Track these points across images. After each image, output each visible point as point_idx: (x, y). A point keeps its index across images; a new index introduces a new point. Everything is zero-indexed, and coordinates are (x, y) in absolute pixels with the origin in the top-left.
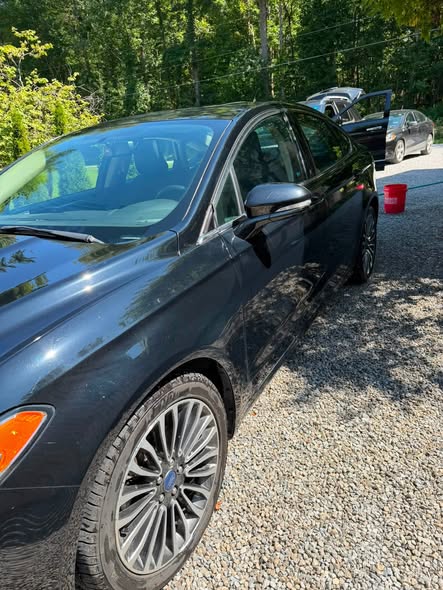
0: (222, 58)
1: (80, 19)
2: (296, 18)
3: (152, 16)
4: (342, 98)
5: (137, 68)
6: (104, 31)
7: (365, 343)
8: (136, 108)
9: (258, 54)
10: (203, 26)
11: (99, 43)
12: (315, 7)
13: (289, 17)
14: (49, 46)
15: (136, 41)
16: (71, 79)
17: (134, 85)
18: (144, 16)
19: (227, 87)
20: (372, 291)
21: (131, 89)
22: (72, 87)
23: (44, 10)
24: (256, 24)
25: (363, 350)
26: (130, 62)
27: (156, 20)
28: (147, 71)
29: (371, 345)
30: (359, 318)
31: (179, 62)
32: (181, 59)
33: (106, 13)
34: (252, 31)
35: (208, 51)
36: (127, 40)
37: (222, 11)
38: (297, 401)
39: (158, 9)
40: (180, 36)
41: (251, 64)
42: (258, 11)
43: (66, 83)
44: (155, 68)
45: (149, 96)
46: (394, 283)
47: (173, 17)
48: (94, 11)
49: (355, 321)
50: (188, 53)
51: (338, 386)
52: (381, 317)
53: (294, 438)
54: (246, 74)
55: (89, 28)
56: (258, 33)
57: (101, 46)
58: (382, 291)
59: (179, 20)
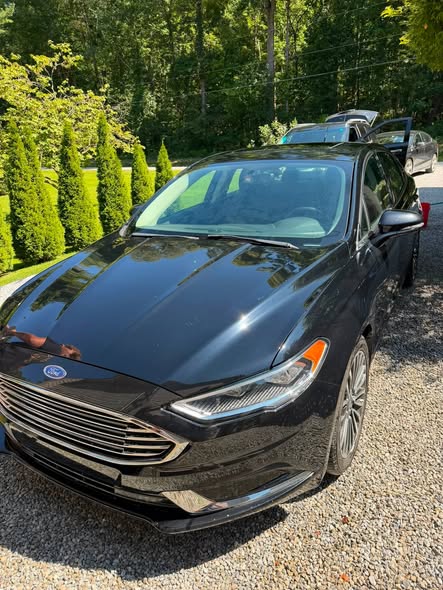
0: (229, 71)
1: (91, 27)
2: (301, 35)
3: (163, 28)
4: (362, 120)
5: (145, 76)
6: (115, 39)
7: (427, 332)
8: (143, 115)
9: (265, 69)
10: (211, 39)
11: (109, 51)
12: (321, 26)
13: (294, 34)
14: (79, 57)
15: (145, 50)
16: (102, 90)
17: (142, 93)
18: (154, 26)
19: (234, 99)
20: (419, 293)
21: (139, 97)
22: (103, 98)
23: (56, 17)
24: (262, 39)
25: (426, 337)
26: (138, 70)
27: (165, 31)
28: (154, 79)
29: (432, 333)
30: (415, 313)
31: (188, 73)
32: (190, 70)
33: (118, 22)
34: (258, 45)
35: (215, 64)
36: (136, 49)
37: (231, 25)
38: (389, 370)
39: (168, 21)
40: (189, 47)
41: (258, 78)
42: (265, 27)
43: (100, 94)
44: (162, 76)
45: (155, 104)
46: (436, 287)
47: (182, 30)
48: (106, 20)
49: (413, 316)
50: (196, 65)
51: (416, 361)
52: (433, 313)
53: (396, 393)
54: (253, 87)
55: (99, 36)
56: (264, 48)
57: (111, 54)
58: (427, 293)
59: (189, 32)
